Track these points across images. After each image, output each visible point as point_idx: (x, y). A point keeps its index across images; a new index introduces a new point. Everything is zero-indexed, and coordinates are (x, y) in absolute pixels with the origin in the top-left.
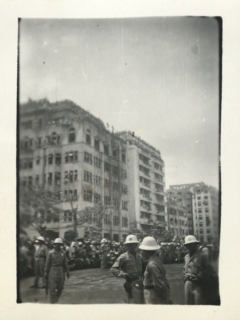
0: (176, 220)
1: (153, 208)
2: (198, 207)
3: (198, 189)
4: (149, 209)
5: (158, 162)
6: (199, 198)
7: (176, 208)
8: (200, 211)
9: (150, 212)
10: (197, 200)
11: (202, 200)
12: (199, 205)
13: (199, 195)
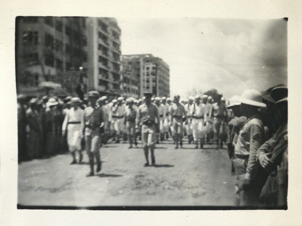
0: (129, 89)
1: (111, 76)
2: (146, 77)
3: (147, 59)
4: (107, 77)
5: (115, 30)
6: (148, 68)
7: (129, 77)
8: (148, 81)
9: (108, 80)
10: (146, 71)
11: (151, 70)
12: (148, 75)
13: (148, 66)
